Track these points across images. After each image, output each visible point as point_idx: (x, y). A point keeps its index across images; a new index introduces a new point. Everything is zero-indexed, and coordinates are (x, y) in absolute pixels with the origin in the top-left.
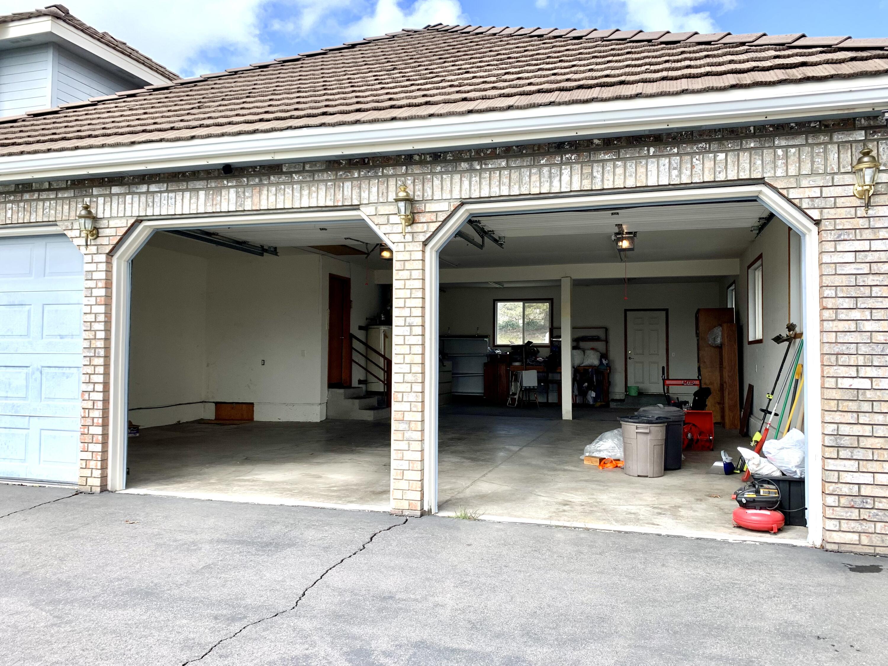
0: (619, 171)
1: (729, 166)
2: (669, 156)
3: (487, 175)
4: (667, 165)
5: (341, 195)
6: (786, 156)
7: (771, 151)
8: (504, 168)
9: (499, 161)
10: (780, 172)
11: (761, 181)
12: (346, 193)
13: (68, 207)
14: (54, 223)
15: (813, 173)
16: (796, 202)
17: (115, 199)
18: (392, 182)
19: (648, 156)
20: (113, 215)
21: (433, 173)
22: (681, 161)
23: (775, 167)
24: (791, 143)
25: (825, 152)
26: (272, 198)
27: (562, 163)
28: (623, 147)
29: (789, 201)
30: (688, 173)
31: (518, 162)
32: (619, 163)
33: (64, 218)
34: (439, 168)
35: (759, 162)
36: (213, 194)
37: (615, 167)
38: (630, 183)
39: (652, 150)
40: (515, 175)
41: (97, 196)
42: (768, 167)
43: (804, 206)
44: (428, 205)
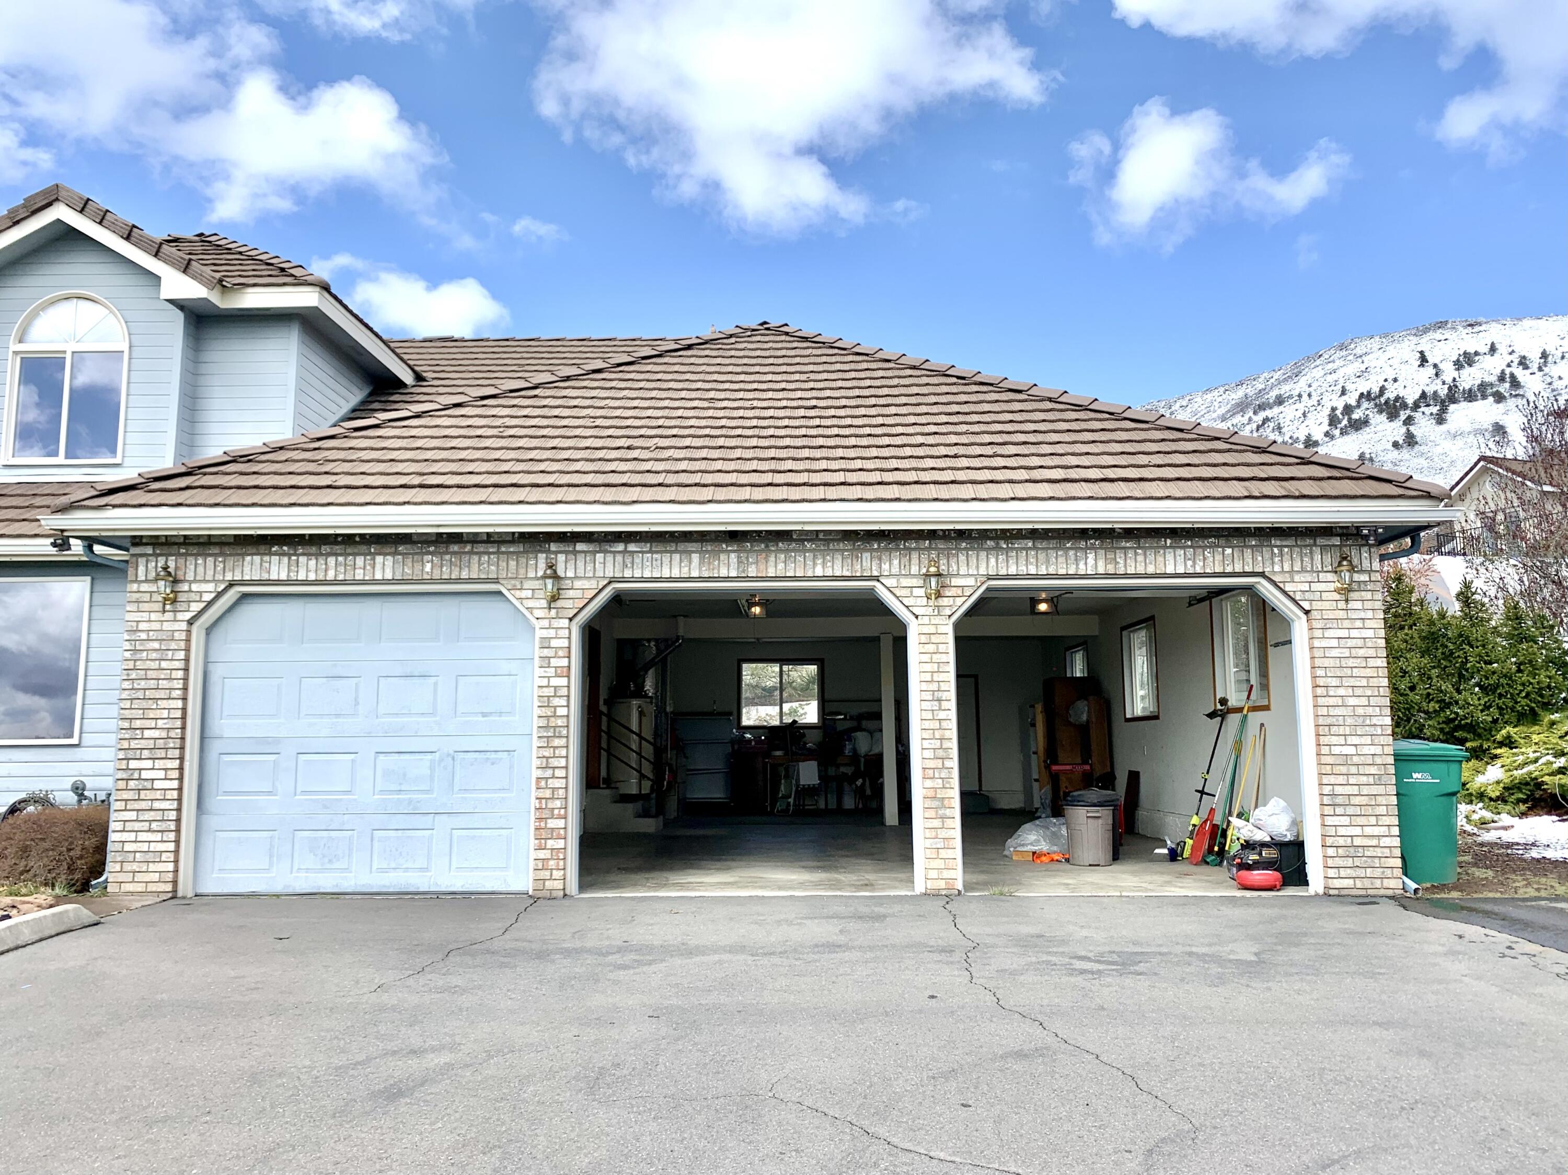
0: (1140, 558)
1: (1235, 561)
2: (1184, 548)
3: (1014, 554)
4: (1183, 556)
5: (859, 566)
6: (1281, 555)
7: (1269, 549)
8: (1030, 548)
9: (1026, 541)
10: (1277, 568)
11: (1262, 575)
12: (864, 564)
13: (515, 563)
14: (496, 581)
15: (1303, 570)
16: (1291, 594)
17: (581, 557)
18: (915, 555)
19: (1165, 547)
20: (578, 575)
21: (959, 549)
22: (1194, 553)
23: (1273, 563)
24: (1284, 543)
25: (1311, 553)
26: (781, 566)
27: (1087, 548)
28: (1143, 537)
29: (1285, 593)
30: (1201, 564)
31: (1044, 544)
32: (1140, 551)
33: (510, 575)
34: (964, 544)
35: (1260, 558)
36: (710, 557)
37: (1136, 554)
38: (1151, 569)
39: (1169, 541)
40: (1042, 556)
41: (556, 553)
42: (1268, 563)
43: (1297, 598)
44: (953, 580)
